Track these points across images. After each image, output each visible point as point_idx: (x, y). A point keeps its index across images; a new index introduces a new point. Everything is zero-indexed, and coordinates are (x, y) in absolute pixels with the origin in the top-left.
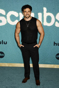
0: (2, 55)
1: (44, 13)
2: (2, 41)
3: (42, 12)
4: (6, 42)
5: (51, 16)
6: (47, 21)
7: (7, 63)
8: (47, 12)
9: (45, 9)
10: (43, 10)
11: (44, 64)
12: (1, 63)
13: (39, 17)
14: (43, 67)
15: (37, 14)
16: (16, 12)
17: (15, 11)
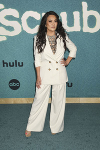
0: (17, 84)
1: (83, 11)
2: (16, 61)
3: (80, 9)
4: (22, 63)
5: (96, 16)
6: (88, 24)
7: (25, 97)
8: (89, 9)
9: (85, 5)
10: (81, 6)
11: (86, 97)
12: (16, 99)
13: (75, 18)
14: (85, 102)
15: (72, 14)
16: (36, 12)
17: (35, 10)
